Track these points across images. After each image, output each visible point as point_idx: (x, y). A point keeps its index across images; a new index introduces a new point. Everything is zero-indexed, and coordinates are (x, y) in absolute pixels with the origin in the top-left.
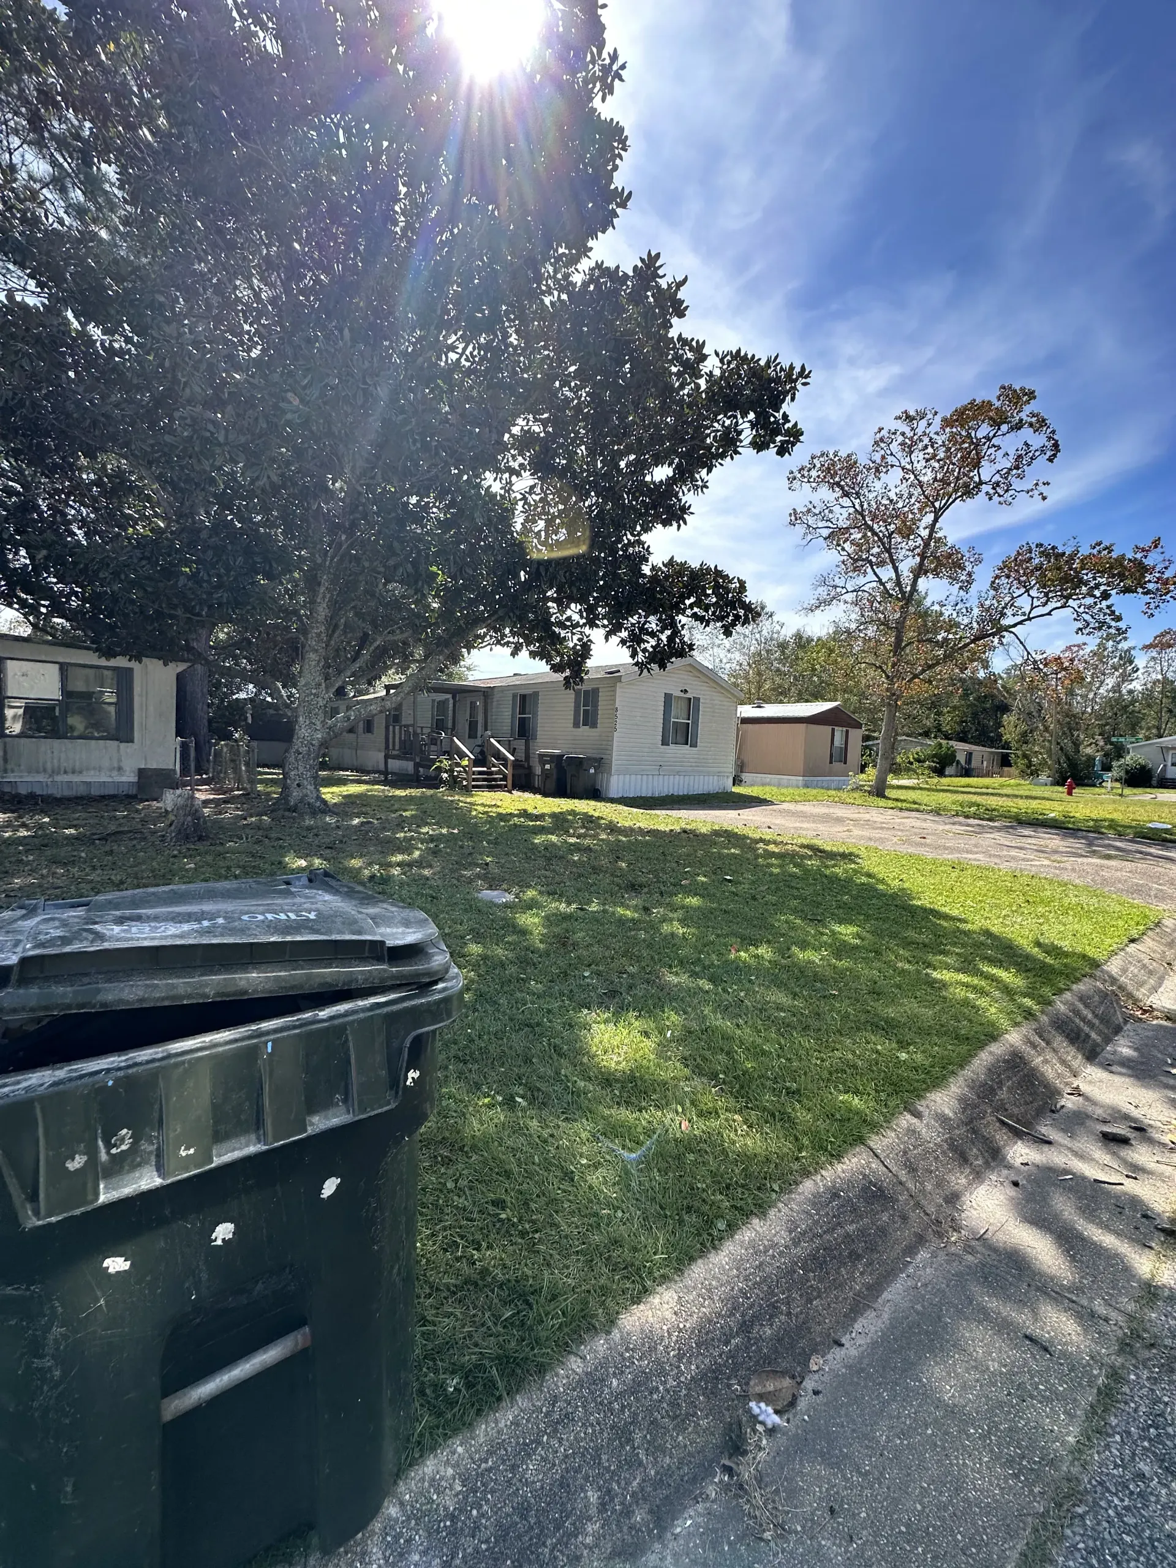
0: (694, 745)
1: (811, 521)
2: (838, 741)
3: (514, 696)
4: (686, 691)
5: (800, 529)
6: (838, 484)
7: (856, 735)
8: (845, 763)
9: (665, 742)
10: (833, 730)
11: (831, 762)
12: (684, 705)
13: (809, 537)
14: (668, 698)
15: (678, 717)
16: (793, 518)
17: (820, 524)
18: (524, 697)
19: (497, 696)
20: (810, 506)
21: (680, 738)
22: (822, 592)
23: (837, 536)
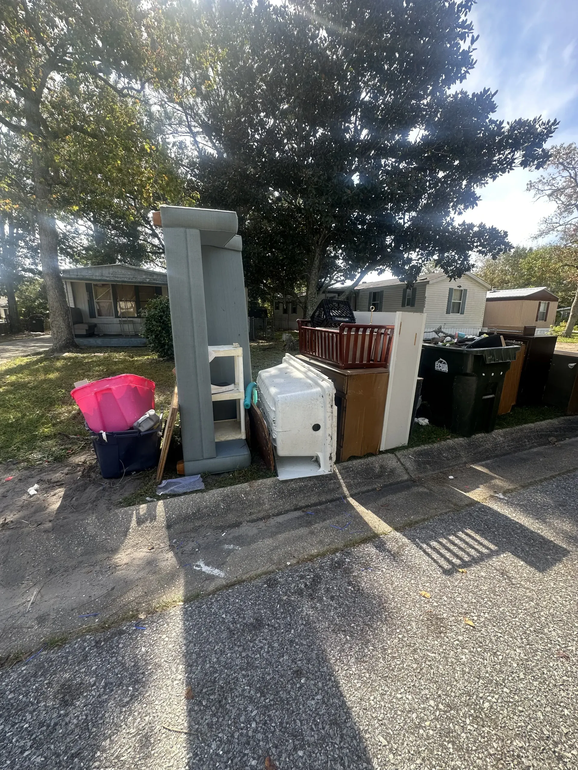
0: (462, 313)
1: (540, 187)
2: (542, 309)
3: (370, 293)
4: (460, 287)
5: (533, 192)
6: (562, 164)
7: (554, 305)
8: (545, 321)
9: (448, 312)
10: (540, 303)
11: (537, 320)
12: (458, 293)
13: (538, 196)
14: (451, 290)
15: (455, 300)
16: (529, 186)
17: (546, 188)
18: (375, 294)
19: (361, 294)
20: (541, 178)
21: (456, 309)
22: (543, 227)
23: (555, 193)
